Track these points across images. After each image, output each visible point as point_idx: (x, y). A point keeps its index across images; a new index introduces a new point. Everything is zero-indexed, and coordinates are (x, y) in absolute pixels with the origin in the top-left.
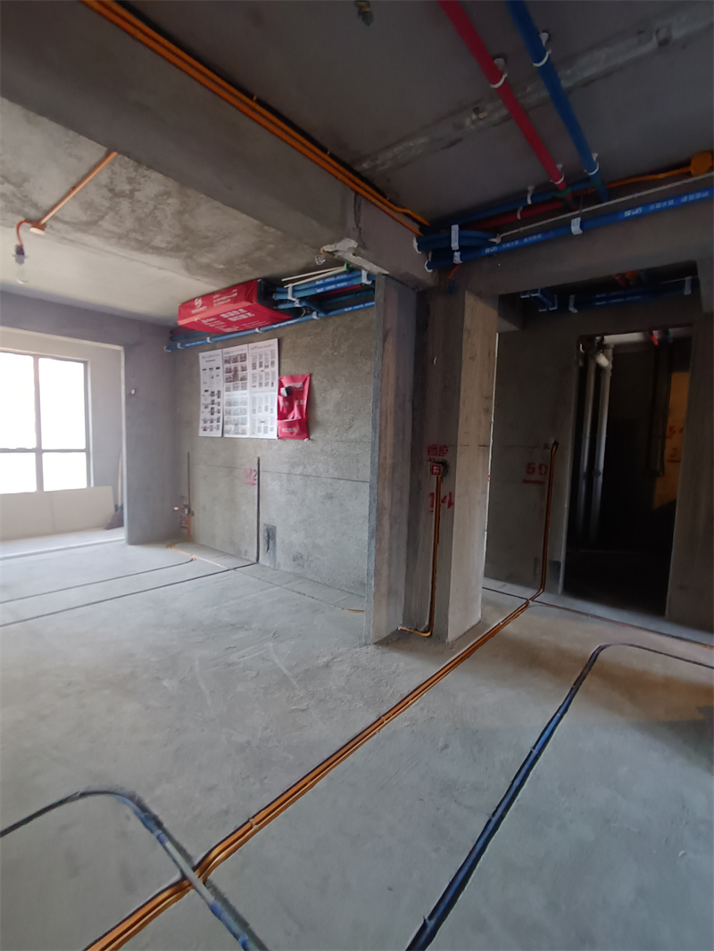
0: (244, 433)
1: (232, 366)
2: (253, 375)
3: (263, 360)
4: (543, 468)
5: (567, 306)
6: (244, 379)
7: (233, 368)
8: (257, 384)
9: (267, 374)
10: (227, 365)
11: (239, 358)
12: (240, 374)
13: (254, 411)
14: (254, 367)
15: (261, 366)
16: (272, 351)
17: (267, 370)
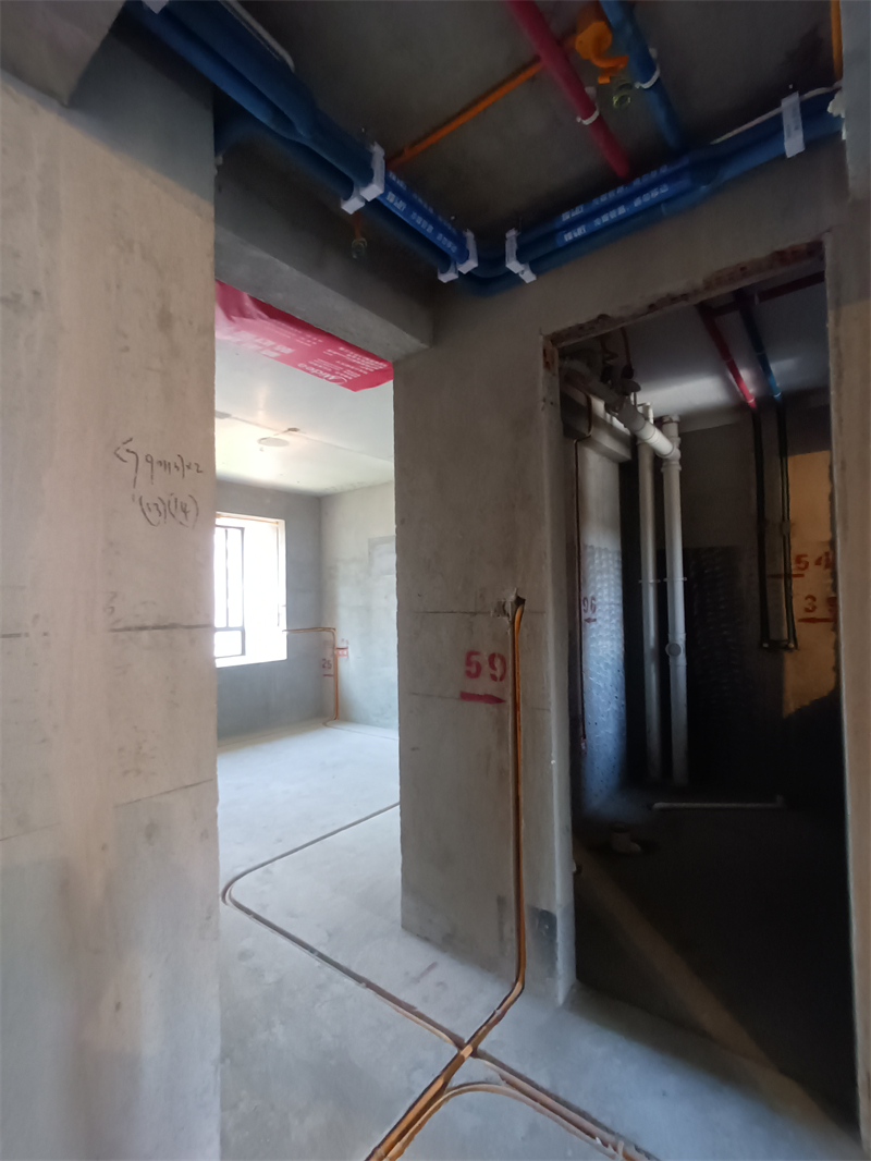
4: (498, 663)
5: (502, 259)
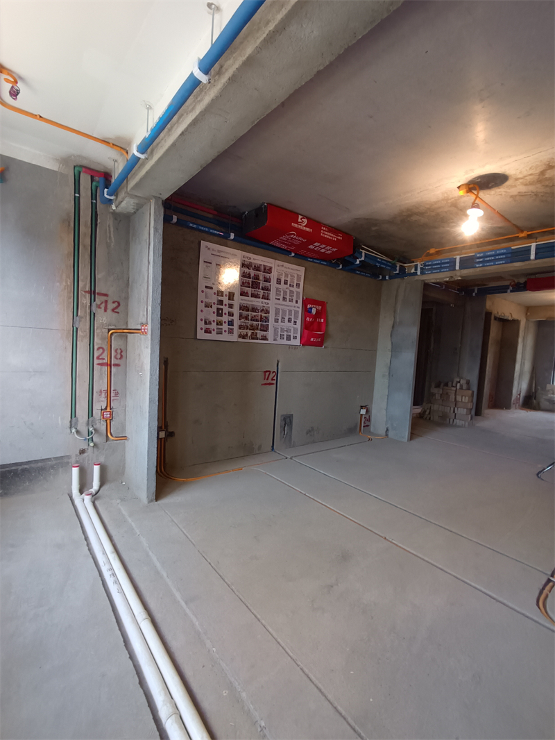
0: (265, 338)
1: (253, 273)
2: (277, 289)
3: (289, 279)
6: (267, 289)
7: (252, 275)
8: (281, 299)
9: (292, 292)
10: (247, 270)
11: (262, 268)
12: (262, 284)
13: (276, 321)
14: (279, 282)
15: (286, 282)
16: (298, 275)
17: (291, 289)
